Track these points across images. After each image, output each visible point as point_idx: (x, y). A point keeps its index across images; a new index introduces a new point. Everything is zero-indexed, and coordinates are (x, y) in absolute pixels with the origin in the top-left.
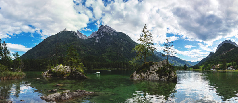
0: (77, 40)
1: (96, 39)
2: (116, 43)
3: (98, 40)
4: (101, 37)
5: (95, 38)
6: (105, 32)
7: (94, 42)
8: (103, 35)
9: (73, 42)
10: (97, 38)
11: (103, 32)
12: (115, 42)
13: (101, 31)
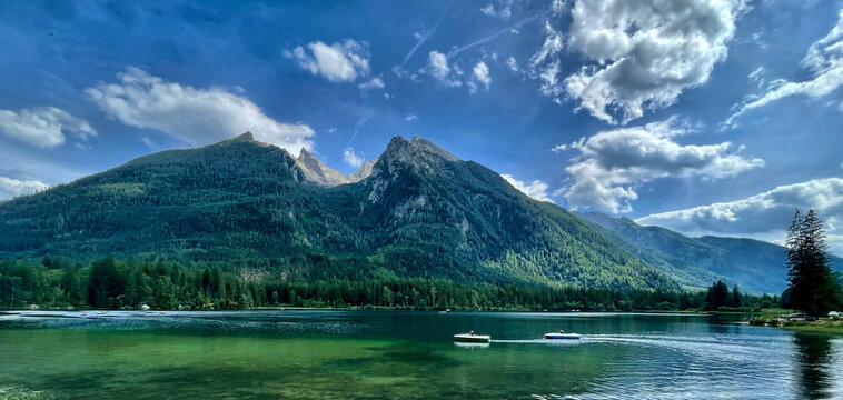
0: (288, 189)
1: (372, 190)
2: (441, 204)
3: (379, 192)
4: (390, 184)
5: (369, 183)
6: (403, 165)
7: (361, 200)
8: (396, 175)
9: (271, 192)
10: (375, 187)
11: (396, 164)
12: (440, 200)
13: (391, 160)
